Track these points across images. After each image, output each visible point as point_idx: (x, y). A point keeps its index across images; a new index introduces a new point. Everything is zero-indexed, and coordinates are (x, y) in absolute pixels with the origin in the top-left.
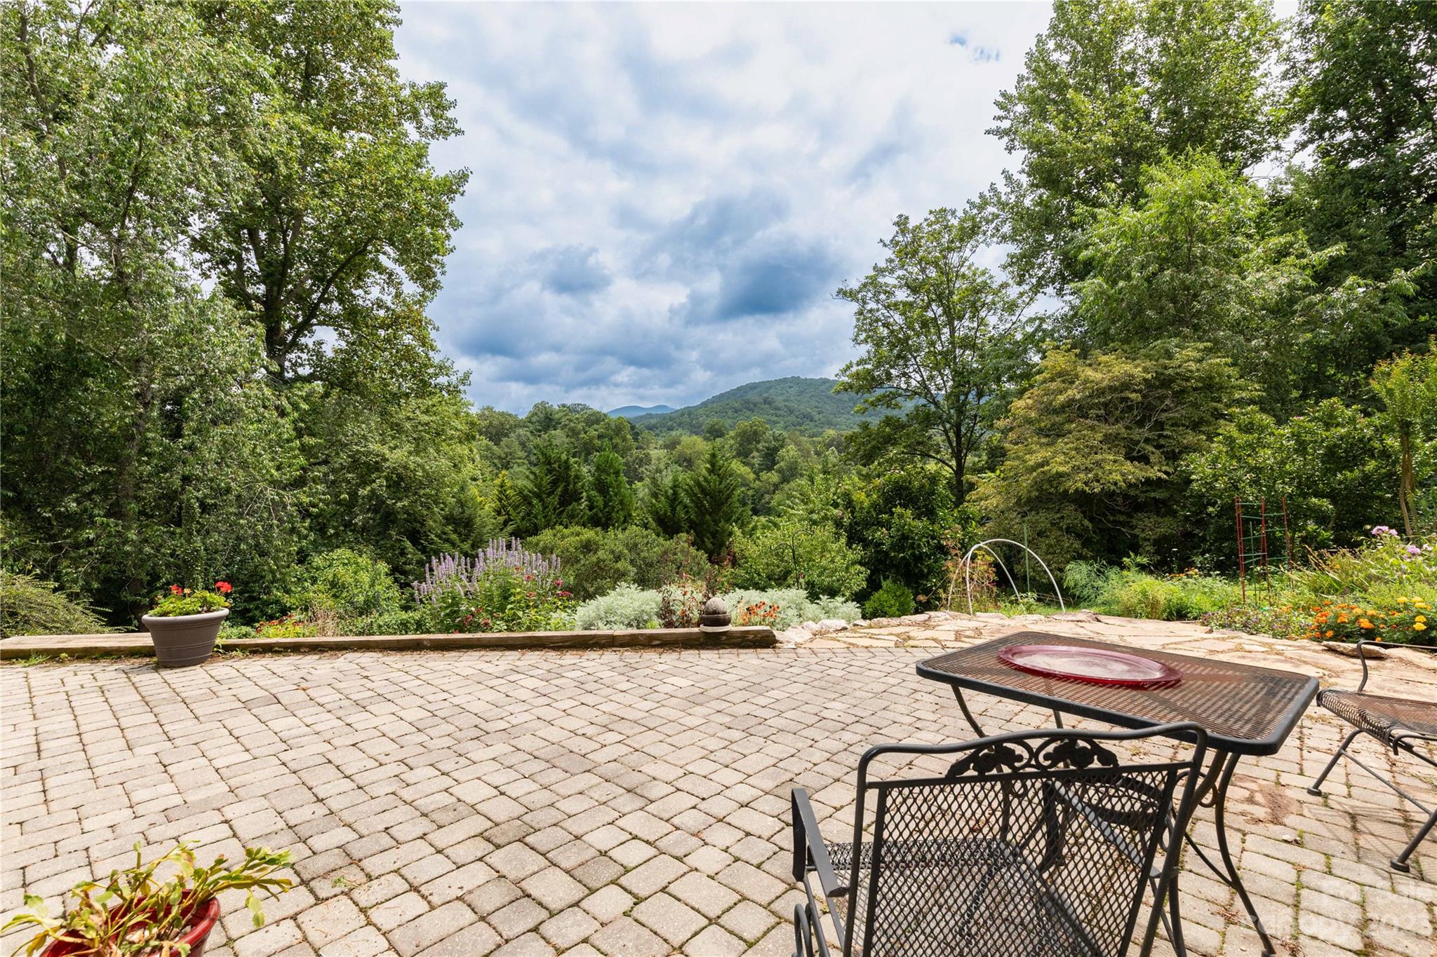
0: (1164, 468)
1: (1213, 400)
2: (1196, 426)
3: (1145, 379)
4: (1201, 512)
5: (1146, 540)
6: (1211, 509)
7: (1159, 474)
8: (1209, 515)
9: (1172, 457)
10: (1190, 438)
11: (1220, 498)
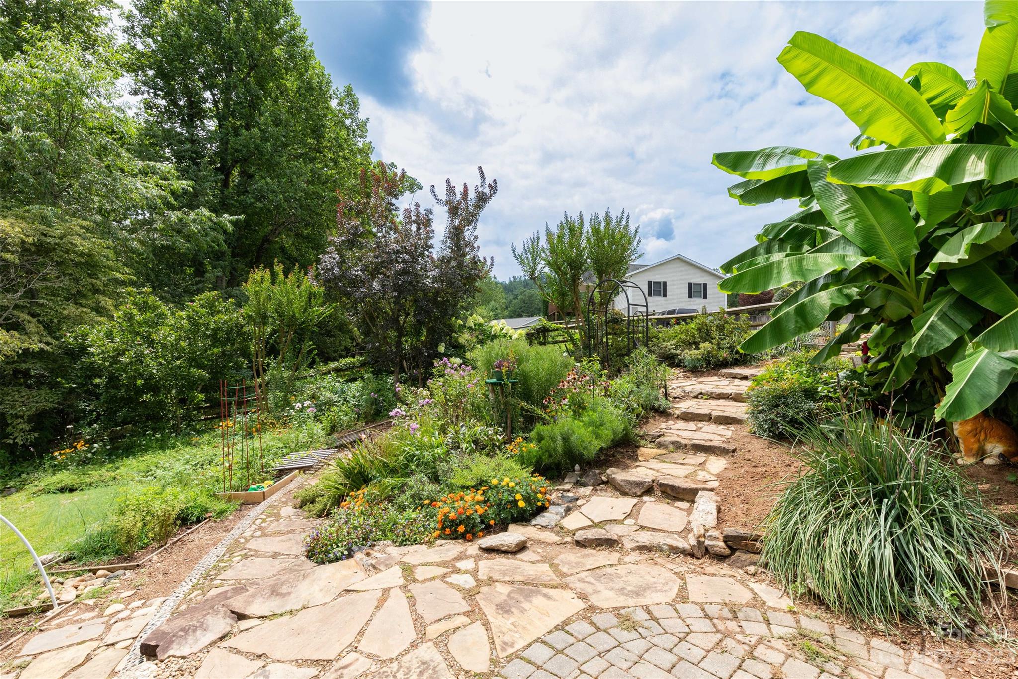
0: (45, 339)
1: (90, 275)
2: (76, 297)
3: (23, 242)
4: (86, 384)
5: (16, 417)
6: (97, 380)
7: (42, 345)
8: (97, 386)
9: (51, 329)
10: (71, 310)
11: (124, 371)
